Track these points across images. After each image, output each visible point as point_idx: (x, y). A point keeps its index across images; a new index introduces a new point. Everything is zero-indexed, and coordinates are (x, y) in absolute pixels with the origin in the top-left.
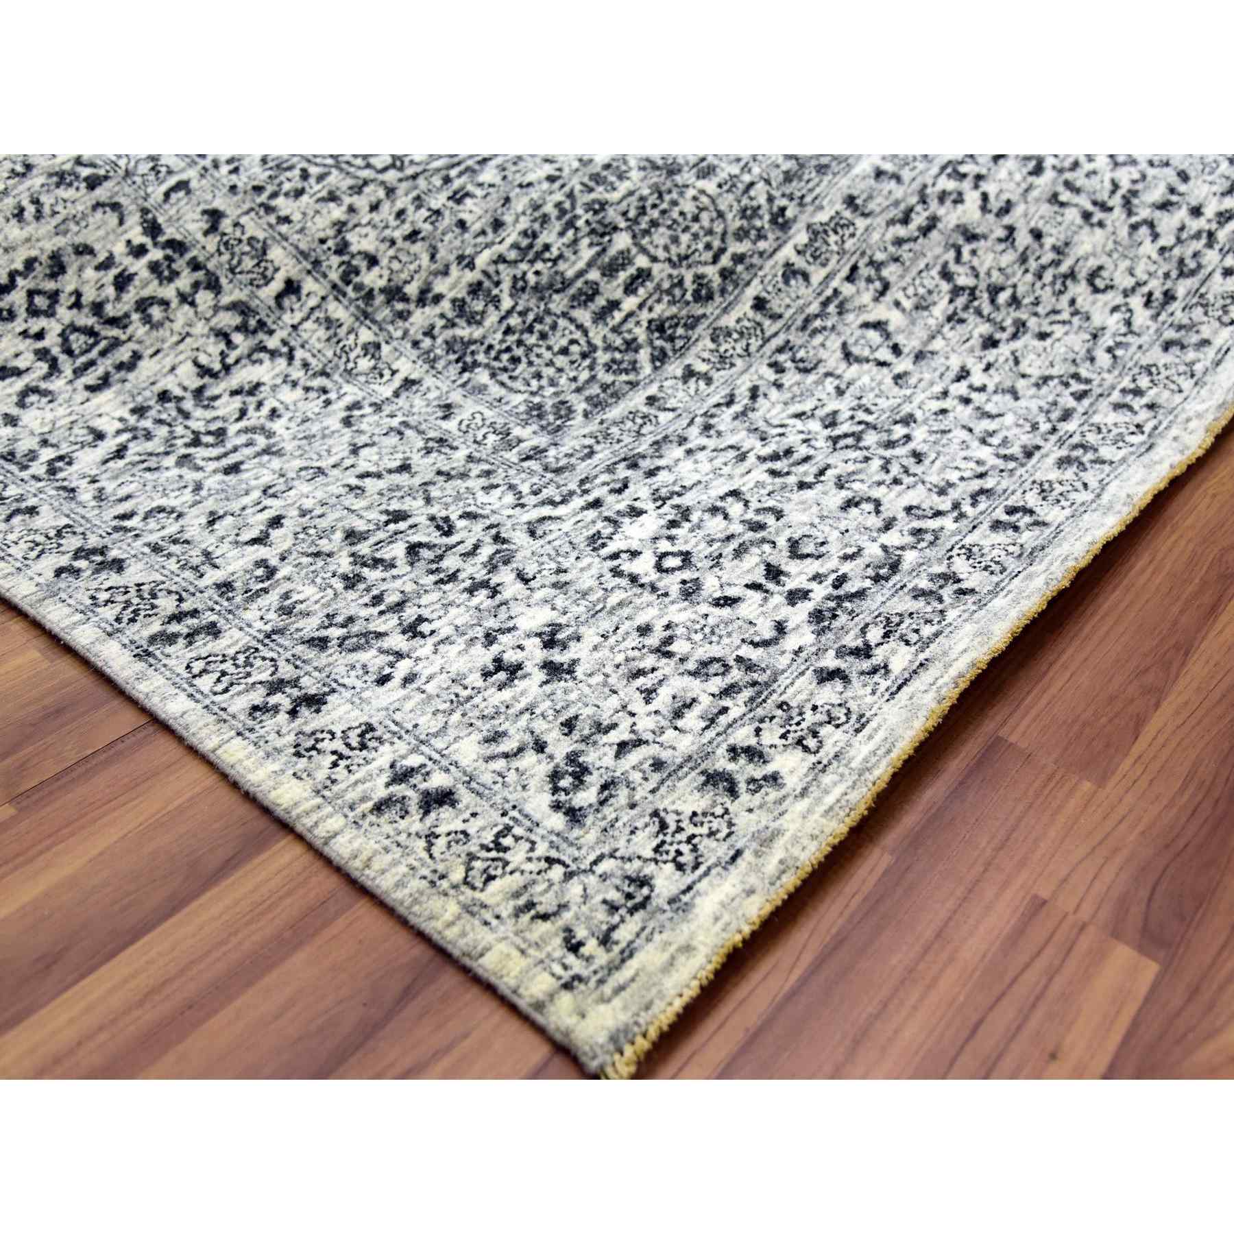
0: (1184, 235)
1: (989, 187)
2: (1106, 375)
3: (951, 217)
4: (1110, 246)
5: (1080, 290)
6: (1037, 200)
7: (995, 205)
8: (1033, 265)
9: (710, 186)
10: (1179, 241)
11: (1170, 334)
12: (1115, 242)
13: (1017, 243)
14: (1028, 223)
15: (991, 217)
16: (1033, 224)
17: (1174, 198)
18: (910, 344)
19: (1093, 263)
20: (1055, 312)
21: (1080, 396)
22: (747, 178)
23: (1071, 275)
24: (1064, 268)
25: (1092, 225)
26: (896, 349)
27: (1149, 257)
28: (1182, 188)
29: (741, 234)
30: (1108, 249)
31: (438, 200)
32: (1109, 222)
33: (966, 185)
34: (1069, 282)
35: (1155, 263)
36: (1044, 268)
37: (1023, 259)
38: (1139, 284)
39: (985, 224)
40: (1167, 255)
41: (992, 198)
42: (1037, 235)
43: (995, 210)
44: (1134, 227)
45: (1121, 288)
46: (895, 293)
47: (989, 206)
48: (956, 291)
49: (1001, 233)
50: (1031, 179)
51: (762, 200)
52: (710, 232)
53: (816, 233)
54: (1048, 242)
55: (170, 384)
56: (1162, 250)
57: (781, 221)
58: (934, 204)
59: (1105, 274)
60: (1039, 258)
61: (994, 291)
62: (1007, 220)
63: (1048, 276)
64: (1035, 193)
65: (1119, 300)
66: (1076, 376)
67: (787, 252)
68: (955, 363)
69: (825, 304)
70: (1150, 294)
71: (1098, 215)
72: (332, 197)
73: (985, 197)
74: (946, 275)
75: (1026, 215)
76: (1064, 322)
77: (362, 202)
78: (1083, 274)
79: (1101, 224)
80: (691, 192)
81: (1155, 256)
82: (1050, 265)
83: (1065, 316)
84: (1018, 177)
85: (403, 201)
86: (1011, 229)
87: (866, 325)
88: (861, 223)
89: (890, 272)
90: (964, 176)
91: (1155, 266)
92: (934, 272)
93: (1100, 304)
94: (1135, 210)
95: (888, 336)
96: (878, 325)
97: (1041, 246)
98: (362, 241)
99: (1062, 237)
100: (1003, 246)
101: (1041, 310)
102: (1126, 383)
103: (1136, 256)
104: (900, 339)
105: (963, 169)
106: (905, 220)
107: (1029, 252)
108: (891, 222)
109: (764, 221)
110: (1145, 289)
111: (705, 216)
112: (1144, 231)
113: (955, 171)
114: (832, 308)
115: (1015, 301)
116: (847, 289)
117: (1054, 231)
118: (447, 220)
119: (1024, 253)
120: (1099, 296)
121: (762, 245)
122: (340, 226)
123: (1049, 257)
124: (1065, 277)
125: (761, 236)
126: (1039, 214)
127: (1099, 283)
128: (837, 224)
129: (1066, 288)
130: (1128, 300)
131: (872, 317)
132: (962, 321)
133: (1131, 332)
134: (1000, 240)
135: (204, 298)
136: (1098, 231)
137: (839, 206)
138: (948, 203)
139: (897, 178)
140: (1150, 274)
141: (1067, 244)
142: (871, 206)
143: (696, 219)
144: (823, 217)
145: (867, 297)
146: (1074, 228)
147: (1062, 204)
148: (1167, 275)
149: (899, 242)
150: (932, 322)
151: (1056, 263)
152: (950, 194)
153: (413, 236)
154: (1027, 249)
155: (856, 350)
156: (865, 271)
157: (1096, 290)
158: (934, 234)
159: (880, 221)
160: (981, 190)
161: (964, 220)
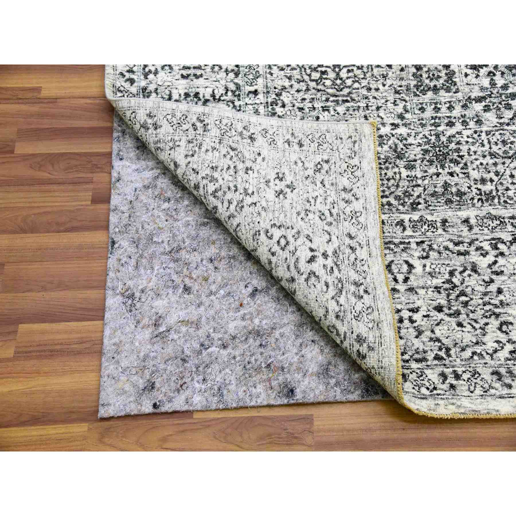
1: (501, 261)
2: (458, 360)
3: (474, 257)
5: (494, 323)
7: (495, 268)
8: (487, 299)
9: (405, 173)
11: (503, 371)
13: (488, 287)
14: (501, 285)
15: (489, 271)
16: (502, 287)
18: (413, 282)
19: (510, 319)
20: (476, 321)
21: (437, 358)
22: (420, 182)
23: (497, 316)
24: (497, 311)
26: (406, 280)
29: (397, 198)
31: (318, 105)
33: (494, 252)
34: (493, 317)
36: (490, 303)
37: (485, 294)
39: (484, 271)
41: (497, 265)
42: (500, 291)
43: (493, 270)
45: (510, 337)
46: (428, 262)
47: (492, 267)
48: (449, 281)
49: (487, 279)
51: (416, 194)
52: (389, 188)
53: (421, 220)
54: (501, 297)
55: (201, 91)
57: (414, 206)
58: (473, 248)
59: (510, 327)
60: (492, 299)
61: (463, 293)
62: (494, 277)
63: (487, 308)
65: (504, 341)
66: (448, 350)
67: (406, 217)
68: (418, 303)
69: (401, 243)
72: (290, 78)
73: (495, 262)
74: (452, 273)
75: (503, 282)
76: (474, 328)
77: (296, 86)
80: (396, 170)
82: (493, 305)
83: (477, 326)
85: (308, 96)
86: (492, 281)
87: (407, 262)
88: (440, 231)
89: (433, 255)
90: (497, 248)
92: (448, 269)
93: (495, 334)
95: (409, 272)
96: (411, 266)
97: (497, 296)
98: (286, 98)
99: (509, 301)
100: (483, 283)
101: (471, 315)
102: (460, 370)
104: (412, 277)
105: (500, 246)
106: (456, 244)
107: (490, 294)
108: (451, 240)
109: (409, 201)
111: (392, 181)
113: (496, 244)
114: (402, 246)
115: (466, 304)
116: (413, 246)
117: (508, 296)
118: (315, 113)
119: (488, 292)
120: (498, 331)
121: (401, 207)
122: (284, 88)
123: (496, 302)
124: (494, 314)
125: (403, 205)
126: (509, 286)
127: (504, 328)
128: (432, 225)
129: (490, 317)
130: (507, 344)
131: (411, 261)
132: (439, 292)
133: (491, 355)
134: (484, 281)
135: (231, 75)
137: (438, 220)
138: (479, 252)
139: (471, 228)
141: (508, 304)
142: (450, 229)
143: (388, 180)
144: (429, 218)
145: (417, 254)
149: (446, 248)
150: (429, 282)
151: (496, 306)
152: (483, 250)
153: (301, 109)
154: (491, 292)
155: (393, 267)
156: (425, 246)
157: (500, 329)
158: (462, 258)
159: (448, 237)
160: (497, 259)
161: (478, 263)
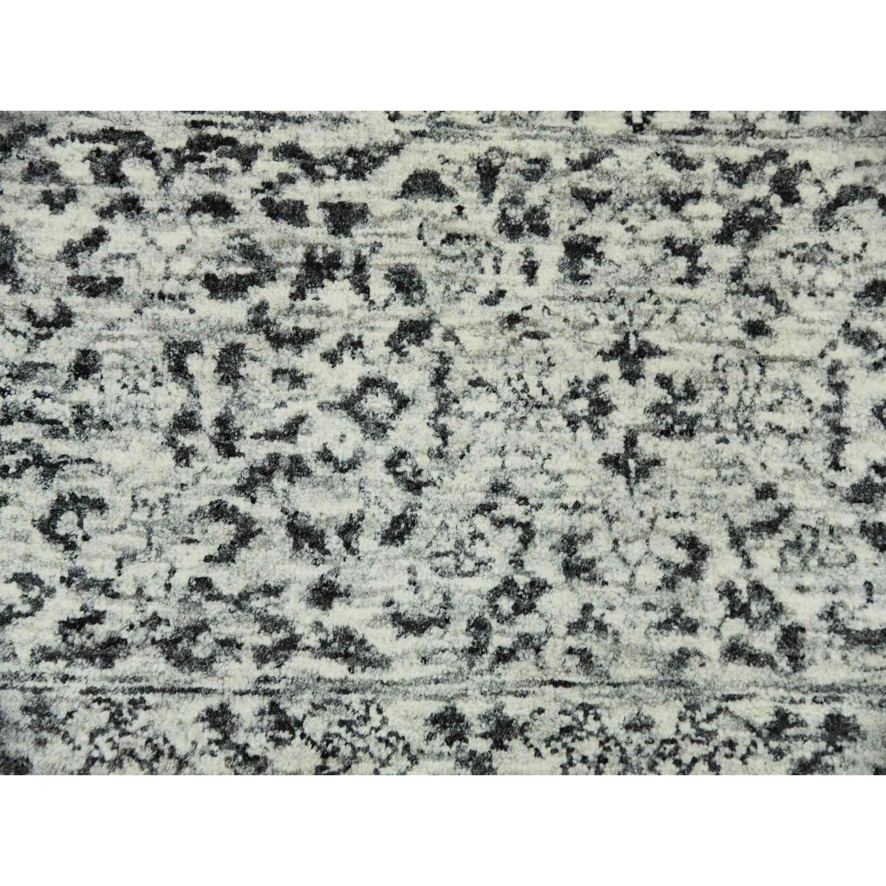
0: (258, 603)
4: (153, 496)
6: (157, 326)
10: (240, 601)
12: (165, 500)
17: (334, 542)
25: (171, 442)
27: (172, 572)
28: (366, 542)
30: (144, 494)
32: (197, 465)
35: (168, 587)
38: (106, 588)
40: (196, 597)
44: (219, 511)
50: (195, 287)
56: (203, 584)
64: (168, 313)
70: (97, 618)
71: (201, 441)
78: (63, 485)
79: (184, 456)
81: (181, 580)
84: (183, 266)
91: (162, 593)
94: (260, 492)
103: (160, 551)
110: (101, 603)
112: (223, 532)
136: (168, 457)
140: (140, 591)
146: (144, 417)
147: (179, 370)
148: (156, 620)
